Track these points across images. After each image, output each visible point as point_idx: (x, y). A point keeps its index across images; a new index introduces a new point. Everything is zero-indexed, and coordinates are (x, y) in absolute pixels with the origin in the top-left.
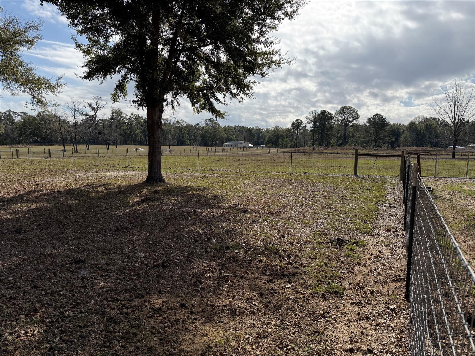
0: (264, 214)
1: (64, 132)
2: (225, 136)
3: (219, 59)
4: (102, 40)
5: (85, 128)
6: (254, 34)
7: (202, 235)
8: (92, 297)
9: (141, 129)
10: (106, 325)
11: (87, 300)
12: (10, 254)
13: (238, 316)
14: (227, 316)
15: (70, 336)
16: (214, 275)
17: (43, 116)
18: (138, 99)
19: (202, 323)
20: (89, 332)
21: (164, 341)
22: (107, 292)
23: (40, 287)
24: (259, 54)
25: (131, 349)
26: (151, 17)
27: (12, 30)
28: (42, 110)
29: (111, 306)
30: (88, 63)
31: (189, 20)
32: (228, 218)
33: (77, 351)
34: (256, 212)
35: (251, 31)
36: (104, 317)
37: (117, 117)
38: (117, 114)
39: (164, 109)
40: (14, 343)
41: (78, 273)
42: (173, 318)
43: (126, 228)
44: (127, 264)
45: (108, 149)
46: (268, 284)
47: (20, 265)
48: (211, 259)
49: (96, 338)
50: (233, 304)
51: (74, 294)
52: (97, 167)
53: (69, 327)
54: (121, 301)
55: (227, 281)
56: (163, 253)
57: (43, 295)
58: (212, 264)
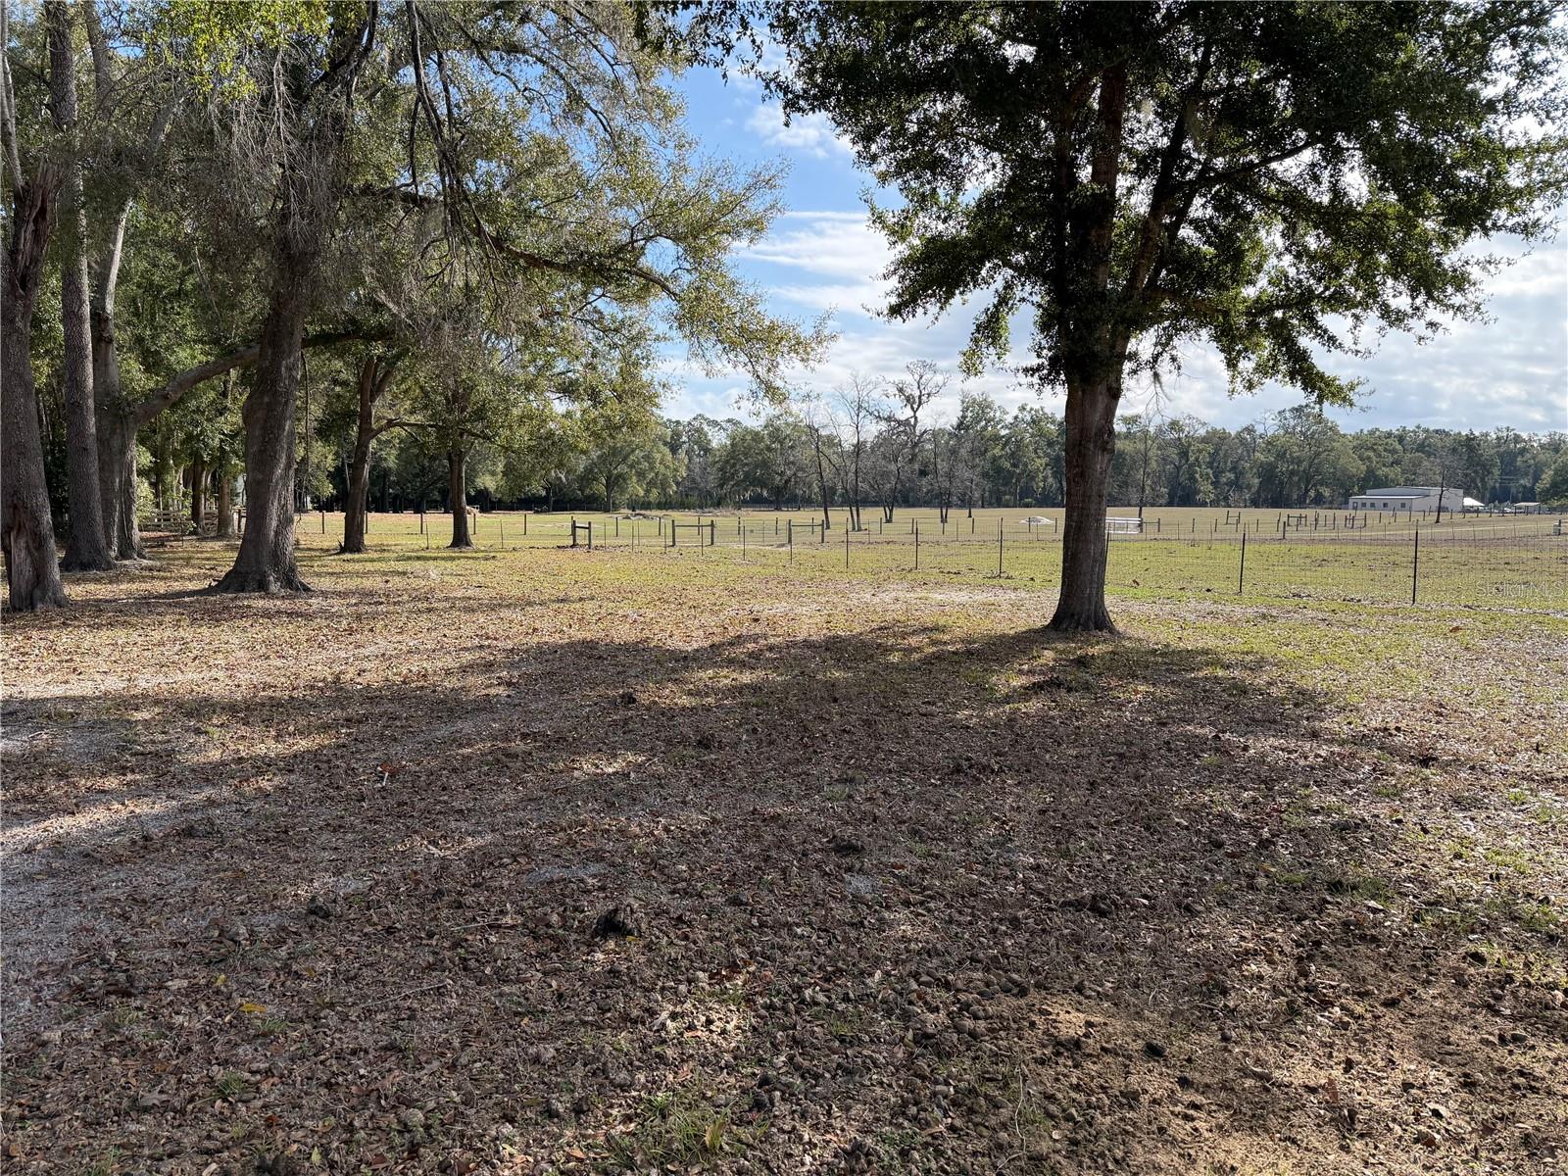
0: (1511, 780)
1: (828, 473)
2: (1358, 468)
3: (1337, 192)
4: (943, 190)
5: (885, 457)
6: (1494, 82)
7: (1238, 827)
8: (877, 962)
9: (1047, 455)
10: (912, 1054)
11: (863, 965)
12: (684, 803)
13: (1362, 1136)
14: (1319, 1125)
15: (813, 1058)
16: (1278, 975)
17: (778, 429)
18: (1040, 361)
19: (1220, 1127)
20: (864, 1062)
21: (1081, 1151)
22: (919, 953)
23: (747, 904)
24: (1512, 154)
25: (981, 1145)
26: (1098, 91)
27: (715, 198)
28: (777, 412)
29: (929, 998)
30: (904, 263)
31: (1230, 76)
32: (1348, 776)
33: (830, 1106)
34: (1473, 768)
35: (1479, 72)
36: (907, 1029)
37: (977, 420)
38: (977, 412)
39: (1124, 386)
40: (680, 1043)
41: (842, 880)
42: (1117, 1084)
43: (985, 768)
44: (983, 879)
45: (944, 520)
46: (1502, 1051)
47: (704, 833)
48: (1267, 917)
49: (881, 1083)
50: (1345, 1089)
51: (830, 943)
52: (909, 573)
53: (814, 1032)
54: (958, 990)
55: (1325, 1004)
56: (1097, 864)
57: (752, 927)
58: (1271, 935)
